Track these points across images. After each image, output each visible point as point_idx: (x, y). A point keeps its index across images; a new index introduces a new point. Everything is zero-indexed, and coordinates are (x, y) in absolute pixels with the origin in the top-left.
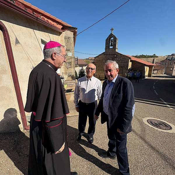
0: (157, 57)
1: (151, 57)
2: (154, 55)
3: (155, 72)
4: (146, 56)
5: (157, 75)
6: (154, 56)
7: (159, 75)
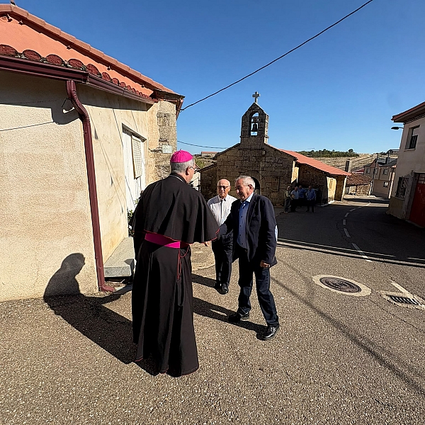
0: (358, 155)
1: (344, 155)
2: (351, 151)
3: (352, 189)
4: (333, 154)
5: (357, 197)
6: (350, 154)
7: (360, 197)
